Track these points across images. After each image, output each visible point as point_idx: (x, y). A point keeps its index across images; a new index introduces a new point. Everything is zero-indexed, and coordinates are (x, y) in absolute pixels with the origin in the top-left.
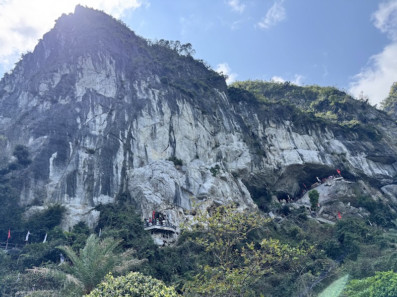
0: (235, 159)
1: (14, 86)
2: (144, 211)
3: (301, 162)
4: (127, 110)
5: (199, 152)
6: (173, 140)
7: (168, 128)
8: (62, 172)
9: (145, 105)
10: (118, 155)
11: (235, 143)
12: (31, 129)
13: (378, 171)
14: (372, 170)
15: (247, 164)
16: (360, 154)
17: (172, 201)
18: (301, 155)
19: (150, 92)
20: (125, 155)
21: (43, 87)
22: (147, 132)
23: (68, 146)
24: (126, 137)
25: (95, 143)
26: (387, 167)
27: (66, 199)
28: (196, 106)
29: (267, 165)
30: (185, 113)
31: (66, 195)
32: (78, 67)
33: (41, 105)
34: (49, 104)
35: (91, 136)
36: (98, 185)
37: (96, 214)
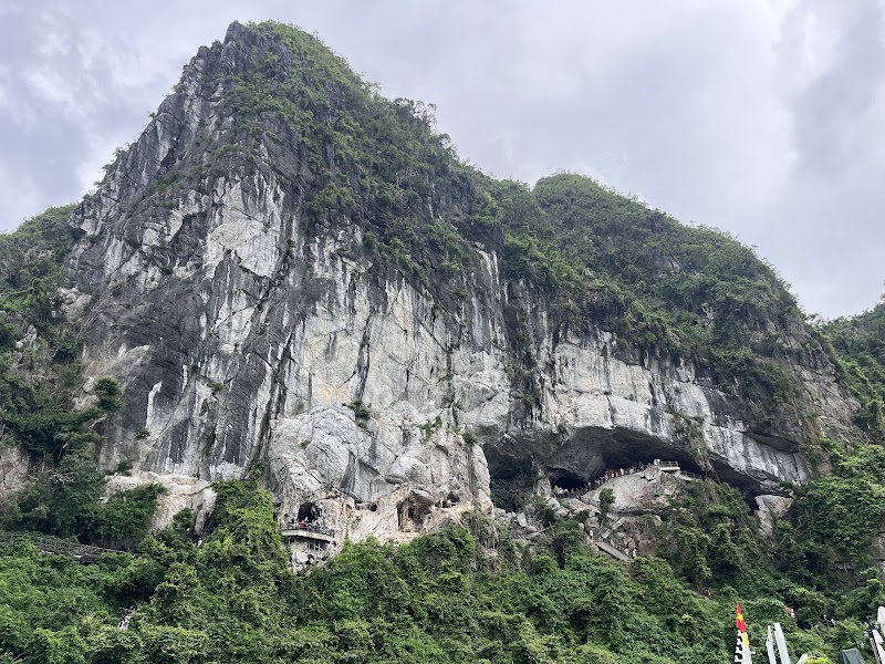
0: (479, 404)
1: (100, 223)
2: (286, 500)
3: (608, 425)
4: (289, 302)
5: (410, 388)
6: (366, 362)
7: (360, 339)
8: (167, 417)
9: (324, 294)
10: (260, 392)
11: (486, 372)
12: (123, 328)
13: (759, 464)
14: (749, 461)
15: (500, 418)
16: (734, 424)
17: (337, 485)
18: (613, 410)
19: (339, 265)
20: (272, 391)
21: (150, 237)
22: (319, 347)
23: (179, 372)
24: (279, 357)
25: (224, 369)
26: (782, 458)
27: (167, 466)
28: (424, 291)
29: (538, 422)
30: (398, 311)
31: (168, 459)
32: (216, 200)
33: (144, 274)
34: (158, 275)
35: (220, 355)
36: (221, 446)
37: (210, 496)
